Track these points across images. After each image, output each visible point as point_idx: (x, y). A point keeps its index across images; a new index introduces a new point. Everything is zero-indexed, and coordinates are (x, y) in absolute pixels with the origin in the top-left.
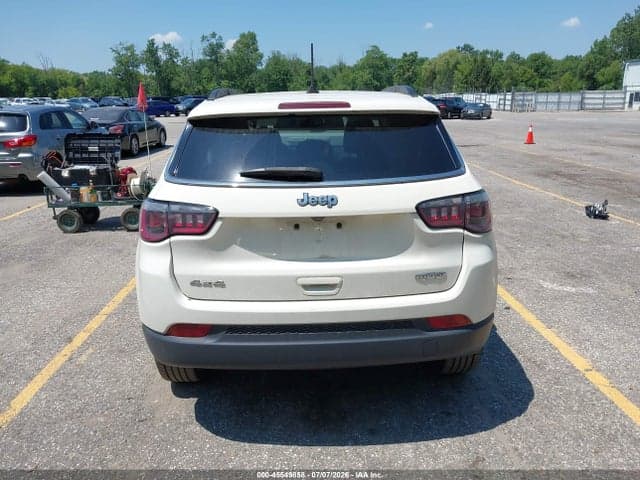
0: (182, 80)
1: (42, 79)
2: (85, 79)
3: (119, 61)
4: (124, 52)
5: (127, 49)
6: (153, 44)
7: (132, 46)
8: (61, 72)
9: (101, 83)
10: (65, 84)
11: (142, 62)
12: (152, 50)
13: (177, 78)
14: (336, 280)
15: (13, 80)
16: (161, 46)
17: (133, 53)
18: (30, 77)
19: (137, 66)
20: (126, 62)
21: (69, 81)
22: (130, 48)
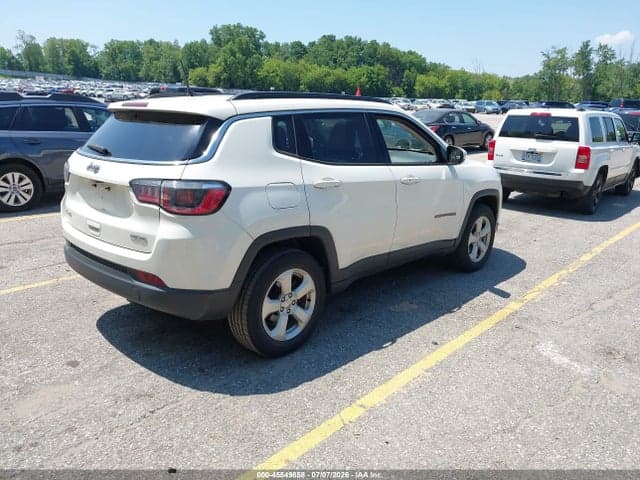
0: (611, 85)
1: (472, 83)
2: (511, 83)
3: (547, 65)
4: (555, 55)
5: (559, 52)
6: (588, 46)
7: (564, 49)
8: (490, 77)
9: (525, 86)
10: (491, 88)
11: (570, 66)
12: (585, 53)
13: (606, 82)
14: (97, 226)
15: (448, 84)
16: (596, 47)
17: (563, 57)
18: (462, 81)
19: (564, 69)
20: (554, 66)
21: (496, 85)
22: (562, 52)
